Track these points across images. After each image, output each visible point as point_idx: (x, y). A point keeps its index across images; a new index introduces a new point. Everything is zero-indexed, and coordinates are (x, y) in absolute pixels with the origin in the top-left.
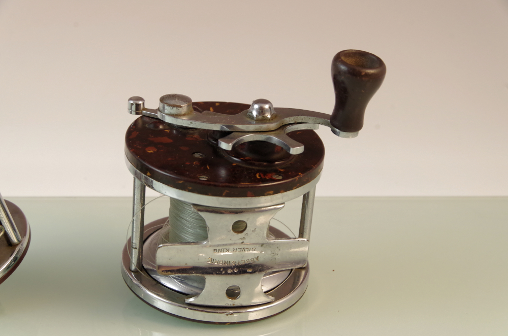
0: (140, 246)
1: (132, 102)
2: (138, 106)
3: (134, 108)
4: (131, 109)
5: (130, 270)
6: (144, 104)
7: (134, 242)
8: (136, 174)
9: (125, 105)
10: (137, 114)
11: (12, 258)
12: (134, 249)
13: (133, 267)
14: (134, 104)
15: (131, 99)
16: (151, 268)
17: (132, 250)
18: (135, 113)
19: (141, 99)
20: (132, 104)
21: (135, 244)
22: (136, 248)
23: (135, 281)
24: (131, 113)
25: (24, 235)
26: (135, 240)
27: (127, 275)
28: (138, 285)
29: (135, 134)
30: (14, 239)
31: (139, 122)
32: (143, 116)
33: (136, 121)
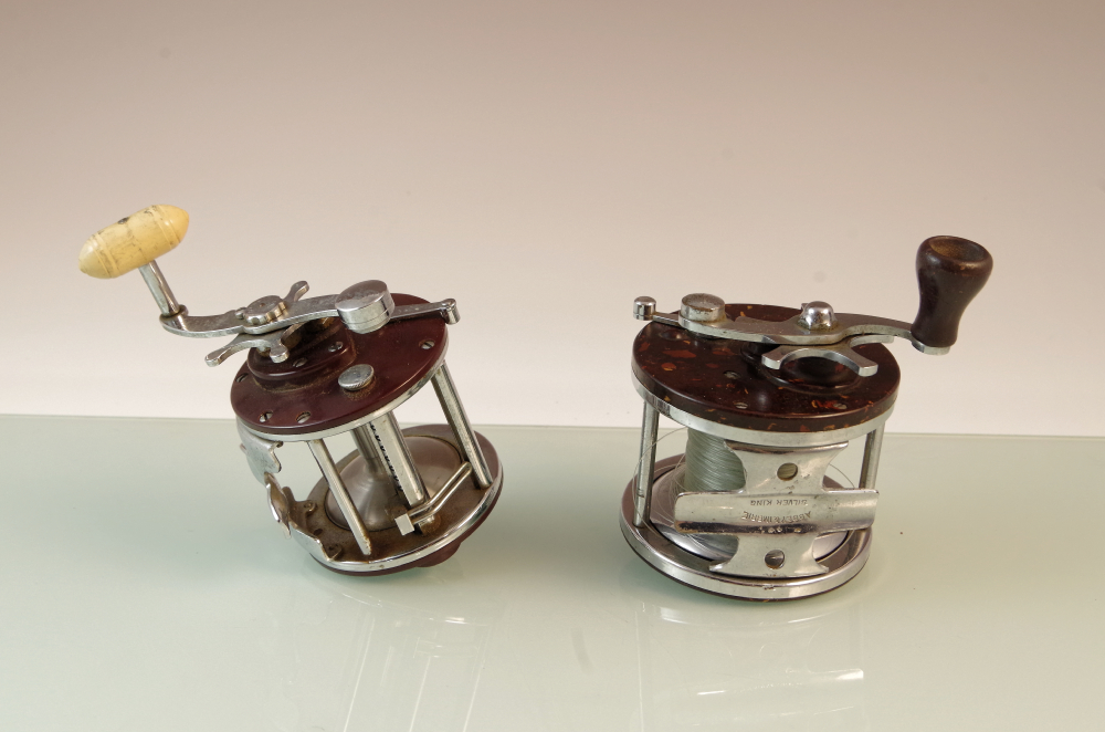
1: (639, 303)
2: (647, 308)
3: (642, 311)
4: (636, 312)
5: (634, 525)
6: (655, 306)
7: (641, 487)
8: (647, 398)
9: (631, 307)
10: (646, 319)
11: (480, 505)
12: (640, 497)
13: (638, 520)
14: (643, 307)
15: (637, 300)
16: (660, 522)
17: (638, 499)
18: (643, 318)
19: (651, 300)
20: (640, 306)
21: (643, 491)
22: (643, 496)
23: (640, 538)
24: (638, 318)
25: (495, 474)
26: (643, 486)
27: (628, 531)
28: (644, 545)
29: (645, 346)
30: (483, 480)
31: (649, 330)
32: (654, 322)
33: (645, 328)
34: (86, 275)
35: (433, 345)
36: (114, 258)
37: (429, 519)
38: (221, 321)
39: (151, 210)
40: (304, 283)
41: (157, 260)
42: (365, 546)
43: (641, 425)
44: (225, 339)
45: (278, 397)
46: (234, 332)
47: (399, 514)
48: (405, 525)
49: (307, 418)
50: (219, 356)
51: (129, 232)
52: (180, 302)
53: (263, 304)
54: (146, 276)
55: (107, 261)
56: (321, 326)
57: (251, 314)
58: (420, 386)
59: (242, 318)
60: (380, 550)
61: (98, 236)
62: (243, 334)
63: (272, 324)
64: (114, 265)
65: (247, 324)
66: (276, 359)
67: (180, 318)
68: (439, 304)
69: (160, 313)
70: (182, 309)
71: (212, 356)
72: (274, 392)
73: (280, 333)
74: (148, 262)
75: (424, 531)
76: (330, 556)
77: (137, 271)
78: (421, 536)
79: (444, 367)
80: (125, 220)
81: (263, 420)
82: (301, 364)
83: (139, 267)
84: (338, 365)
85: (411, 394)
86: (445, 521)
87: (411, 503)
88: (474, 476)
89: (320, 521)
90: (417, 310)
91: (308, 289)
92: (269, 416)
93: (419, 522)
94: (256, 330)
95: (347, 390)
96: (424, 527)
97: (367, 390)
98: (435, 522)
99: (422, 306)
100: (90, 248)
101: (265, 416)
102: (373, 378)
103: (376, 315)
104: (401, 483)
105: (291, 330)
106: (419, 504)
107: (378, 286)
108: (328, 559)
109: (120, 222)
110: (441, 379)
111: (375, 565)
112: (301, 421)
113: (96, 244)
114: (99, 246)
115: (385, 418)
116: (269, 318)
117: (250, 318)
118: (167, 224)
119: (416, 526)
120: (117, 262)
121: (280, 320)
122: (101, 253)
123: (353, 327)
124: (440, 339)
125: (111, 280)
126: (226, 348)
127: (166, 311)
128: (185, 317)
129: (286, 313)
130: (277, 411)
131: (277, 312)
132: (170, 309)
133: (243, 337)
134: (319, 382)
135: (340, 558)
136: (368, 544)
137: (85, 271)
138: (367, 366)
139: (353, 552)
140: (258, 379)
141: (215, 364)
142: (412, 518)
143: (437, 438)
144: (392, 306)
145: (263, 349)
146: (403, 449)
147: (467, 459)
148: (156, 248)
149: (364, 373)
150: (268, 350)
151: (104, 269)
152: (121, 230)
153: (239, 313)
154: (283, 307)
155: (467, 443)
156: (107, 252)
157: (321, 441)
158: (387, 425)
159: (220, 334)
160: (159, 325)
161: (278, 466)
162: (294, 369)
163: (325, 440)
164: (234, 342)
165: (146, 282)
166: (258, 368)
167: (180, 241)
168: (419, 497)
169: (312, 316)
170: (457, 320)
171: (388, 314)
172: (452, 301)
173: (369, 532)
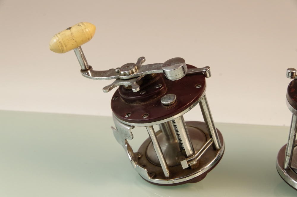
0: (291, 155)
1: (289, 71)
2: (292, 73)
3: (290, 74)
4: (288, 75)
5: (283, 168)
6: (296, 72)
7: (288, 152)
8: (293, 111)
9: (285, 72)
10: (292, 78)
11: (216, 158)
12: (287, 156)
13: (286, 167)
14: (291, 72)
15: (288, 69)
16: (295, 168)
17: (286, 157)
18: (290, 77)
19: (294, 70)
20: (289, 72)
21: (289, 154)
22: (289, 156)
23: (286, 174)
24: (288, 77)
25: (222, 144)
26: (289, 151)
27: (280, 170)
28: (288, 177)
29: (293, 90)
30: (218, 146)
31: (293, 82)
32: (295, 80)
33: (291, 82)
34: (52, 52)
35: (201, 87)
36: (65, 45)
37: (195, 162)
38: (109, 73)
39: (81, 24)
40: (143, 58)
41: (82, 46)
42: (167, 173)
43: (290, 125)
44: (110, 81)
45: (133, 107)
46: (115, 78)
47: (183, 160)
48: (185, 164)
49: (147, 116)
50: (108, 88)
51: (72, 34)
52: (89, 64)
53: (127, 66)
54: (77, 53)
55: (62, 46)
56: (152, 77)
57: (123, 71)
58: (194, 106)
59: (118, 72)
60: (173, 175)
61: (58, 35)
62: (119, 79)
63: (132, 75)
64: (65, 48)
65: (121, 75)
66: (134, 90)
67: (89, 71)
68: (202, 69)
69: (81, 69)
70: (90, 68)
71: (105, 88)
72: (131, 104)
73: (135, 79)
74: (78, 47)
75: (192, 168)
76: (150, 177)
77: (73, 51)
78: (191, 170)
79: (205, 96)
80: (70, 28)
81: (127, 117)
82: (143, 93)
83: (73, 49)
84: (160, 94)
85: (190, 109)
86: (201, 164)
87: (187, 155)
88: (214, 144)
89: (145, 162)
90: (193, 71)
91: (145, 60)
92: (129, 115)
93: (191, 163)
94: (124, 77)
95: (164, 105)
96: (192, 165)
97: (173, 105)
98: (197, 164)
99: (195, 69)
100: (55, 40)
101: (128, 115)
102: (176, 100)
103: (180, 73)
104: (184, 146)
105: (140, 78)
106: (191, 156)
107: (181, 60)
108: (150, 178)
109: (67, 29)
110: (203, 102)
111: (170, 182)
112: (144, 118)
113: (57, 38)
114: (59, 39)
115: (180, 118)
116: (131, 72)
117: (122, 72)
118: (87, 30)
119: (189, 165)
120: (66, 46)
121: (135, 73)
122: (60, 42)
123: (170, 78)
124: (203, 84)
125: (63, 54)
126: (112, 85)
127: (84, 68)
128: (92, 71)
129: (138, 71)
130: (133, 113)
131: (134, 70)
132: (85, 67)
133: (118, 80)
134: (151, 101)
135: (154, 178)
136: (168, 172)
137: (52, 50)
138: (173, 95)
139: (161, 175)
140: (124, 99)
141: (107, 92)
142: (188, 162)
143: (195, 127)
144: (186, 69)
145: (127, 86)
146: (186, 132)
147: (211, 137)
148: (82, 41)
149: (172, 98)
150: (130, 87)
151: (60, 49)
152: (68, 32)
153: (117, 70)
154: (136, 68)
155: (212, 130)
156: (62, 42)
157: (152, 127)
158: (180, 121)
159: (108, 79)
160: (80, 74)
161: (132, 137)
162: (141, 95)
163: (153, 126)
164: (115, 82)
165: (76, 55)
166: (124, 94)
167: (92, 38)
168: (191, 152)
169: (149, 72)
170: (210, 76)
171: (185, 73)
172: (209, 67)
173: (169, 167)
